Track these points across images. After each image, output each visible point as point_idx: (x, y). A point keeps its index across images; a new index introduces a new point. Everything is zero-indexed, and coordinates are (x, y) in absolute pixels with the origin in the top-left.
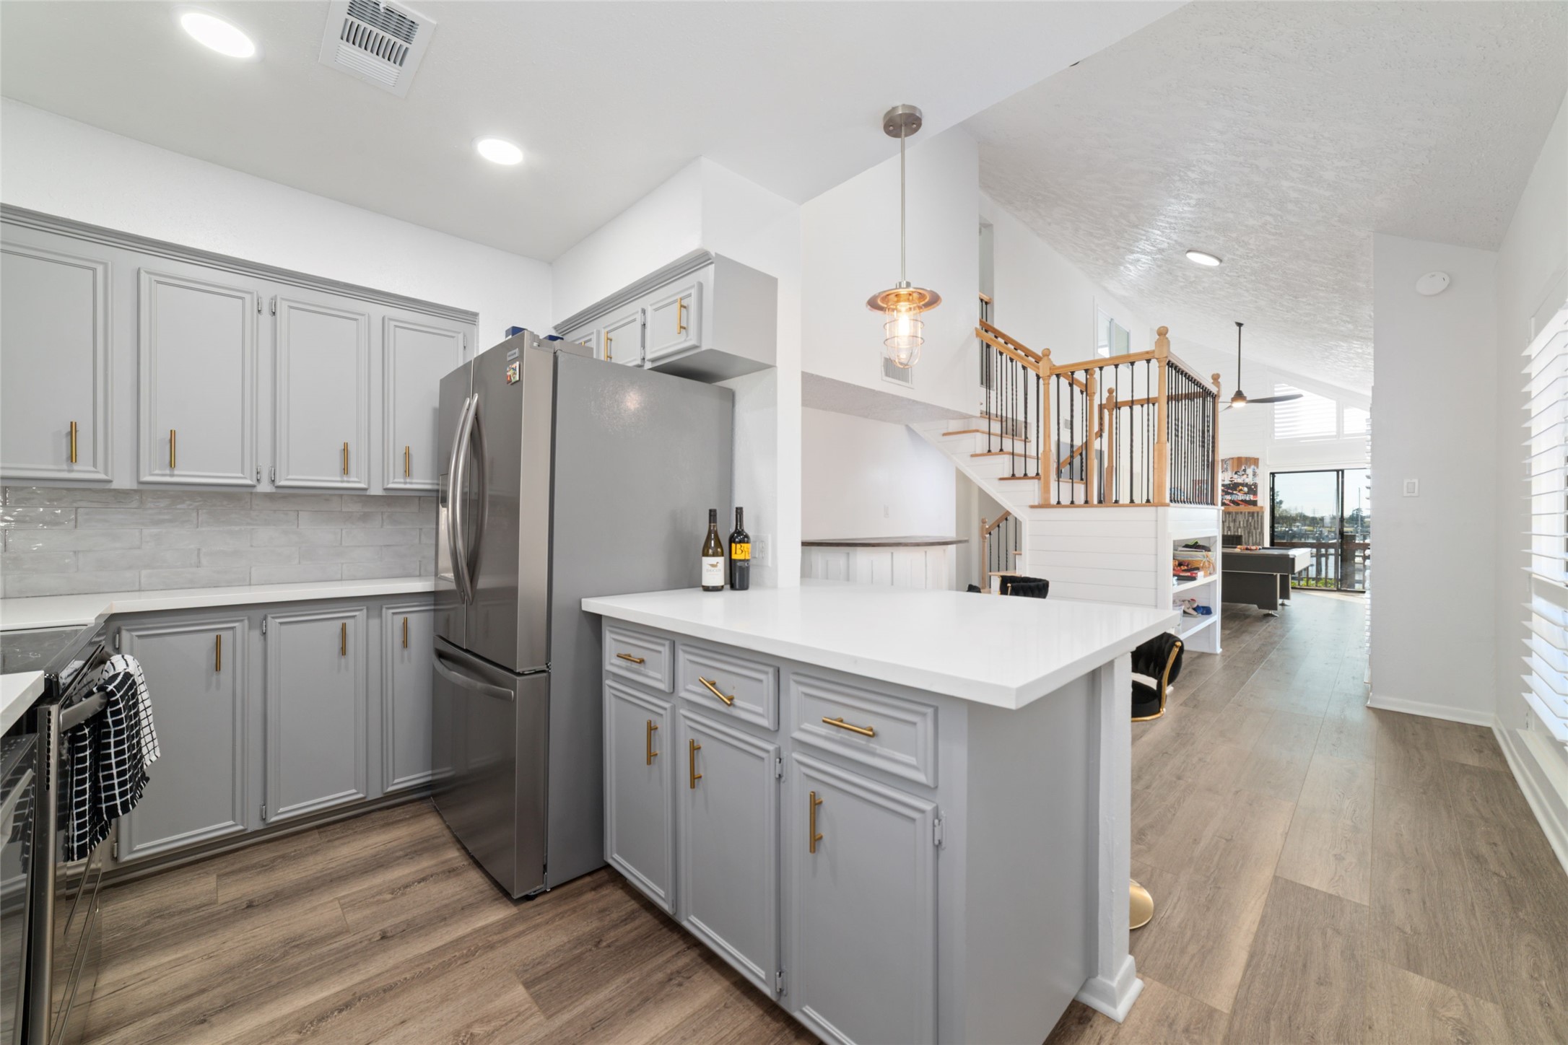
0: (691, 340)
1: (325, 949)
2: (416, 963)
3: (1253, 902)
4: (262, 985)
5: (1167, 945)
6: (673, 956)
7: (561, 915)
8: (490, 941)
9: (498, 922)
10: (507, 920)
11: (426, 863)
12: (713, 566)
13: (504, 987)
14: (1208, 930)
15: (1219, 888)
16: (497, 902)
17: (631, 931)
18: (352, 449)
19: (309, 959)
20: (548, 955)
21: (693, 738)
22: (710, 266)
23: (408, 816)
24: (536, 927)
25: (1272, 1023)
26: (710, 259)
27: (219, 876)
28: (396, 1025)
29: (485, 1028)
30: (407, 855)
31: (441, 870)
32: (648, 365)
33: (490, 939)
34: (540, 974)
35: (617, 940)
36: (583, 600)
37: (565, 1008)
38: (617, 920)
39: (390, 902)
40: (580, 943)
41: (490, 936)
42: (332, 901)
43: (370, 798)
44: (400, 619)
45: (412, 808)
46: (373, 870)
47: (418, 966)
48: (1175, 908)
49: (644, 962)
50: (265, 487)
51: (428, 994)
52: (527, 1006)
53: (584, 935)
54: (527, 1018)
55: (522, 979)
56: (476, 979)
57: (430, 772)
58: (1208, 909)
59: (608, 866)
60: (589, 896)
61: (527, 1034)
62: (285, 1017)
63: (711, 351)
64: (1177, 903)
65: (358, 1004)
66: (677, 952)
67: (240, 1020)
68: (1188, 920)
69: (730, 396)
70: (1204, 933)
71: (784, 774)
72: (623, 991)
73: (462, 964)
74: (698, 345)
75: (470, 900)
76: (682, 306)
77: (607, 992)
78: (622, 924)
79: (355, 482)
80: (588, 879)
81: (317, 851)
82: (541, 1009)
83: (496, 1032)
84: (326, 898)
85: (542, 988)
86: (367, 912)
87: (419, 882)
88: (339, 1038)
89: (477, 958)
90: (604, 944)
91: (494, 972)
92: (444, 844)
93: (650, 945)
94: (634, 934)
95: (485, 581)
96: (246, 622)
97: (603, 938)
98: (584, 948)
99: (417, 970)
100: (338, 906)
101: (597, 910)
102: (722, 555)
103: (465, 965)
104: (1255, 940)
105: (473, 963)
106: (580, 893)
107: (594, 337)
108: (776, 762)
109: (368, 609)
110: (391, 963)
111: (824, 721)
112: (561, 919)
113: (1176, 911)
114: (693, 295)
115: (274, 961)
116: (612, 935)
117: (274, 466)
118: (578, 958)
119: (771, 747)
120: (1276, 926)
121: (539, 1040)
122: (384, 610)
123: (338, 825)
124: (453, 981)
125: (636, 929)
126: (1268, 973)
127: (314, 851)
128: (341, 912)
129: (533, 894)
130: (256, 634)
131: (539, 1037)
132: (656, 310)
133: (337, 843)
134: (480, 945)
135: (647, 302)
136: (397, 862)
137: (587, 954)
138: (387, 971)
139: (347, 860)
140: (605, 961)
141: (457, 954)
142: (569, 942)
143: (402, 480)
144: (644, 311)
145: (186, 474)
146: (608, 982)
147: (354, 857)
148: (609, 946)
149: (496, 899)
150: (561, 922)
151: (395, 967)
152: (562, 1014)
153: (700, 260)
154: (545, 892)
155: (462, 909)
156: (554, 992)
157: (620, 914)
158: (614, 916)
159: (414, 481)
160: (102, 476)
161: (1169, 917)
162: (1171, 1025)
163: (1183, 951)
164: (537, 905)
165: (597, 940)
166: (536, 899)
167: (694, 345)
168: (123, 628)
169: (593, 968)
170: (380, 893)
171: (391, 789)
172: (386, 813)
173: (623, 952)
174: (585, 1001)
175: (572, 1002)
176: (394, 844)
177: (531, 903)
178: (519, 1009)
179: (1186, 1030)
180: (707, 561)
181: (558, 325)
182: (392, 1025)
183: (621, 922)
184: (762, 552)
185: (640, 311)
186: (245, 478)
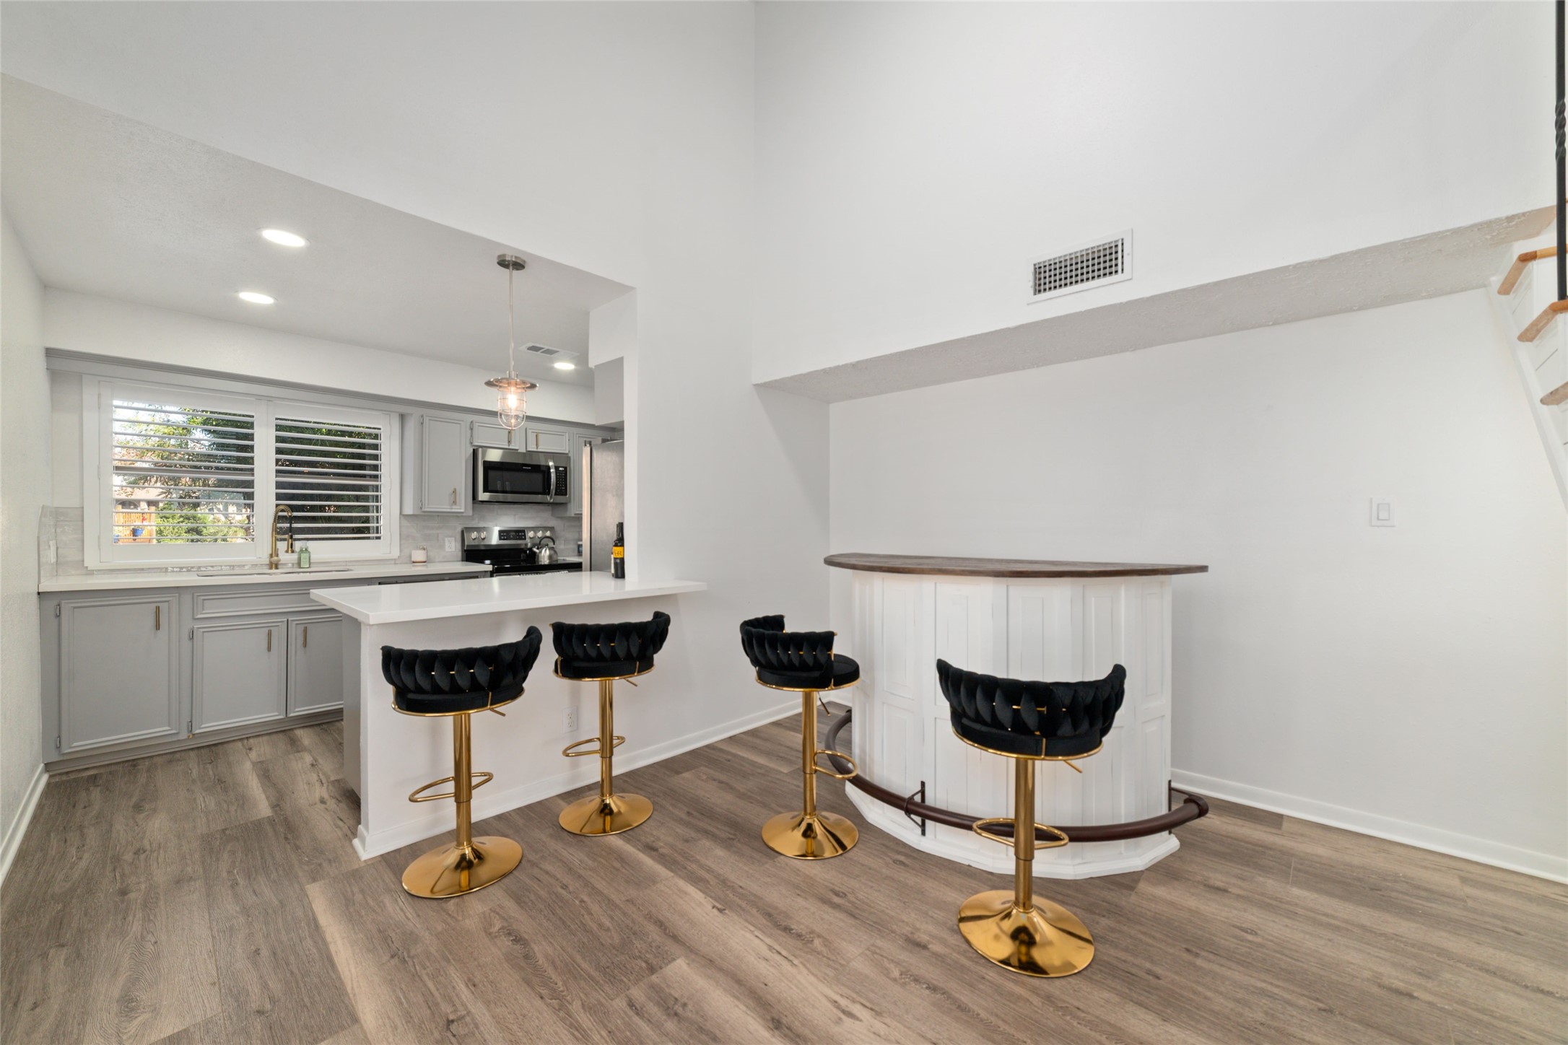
3: (353, 971)
5: (375, 886)
14: (362, 916)
15: (392, 957)
25: (277, 903)
48: (402, 910)
58: (380, 931)
64: (404, 914)
68: (382, 910)
70: (363, 913)
104: (324, 940)
113: (398, 908)
120: (318, 967)
126: (298, 926)
161: (397, 901)
162: (330, 861)
163: (362, 891)
179: (320, 865)
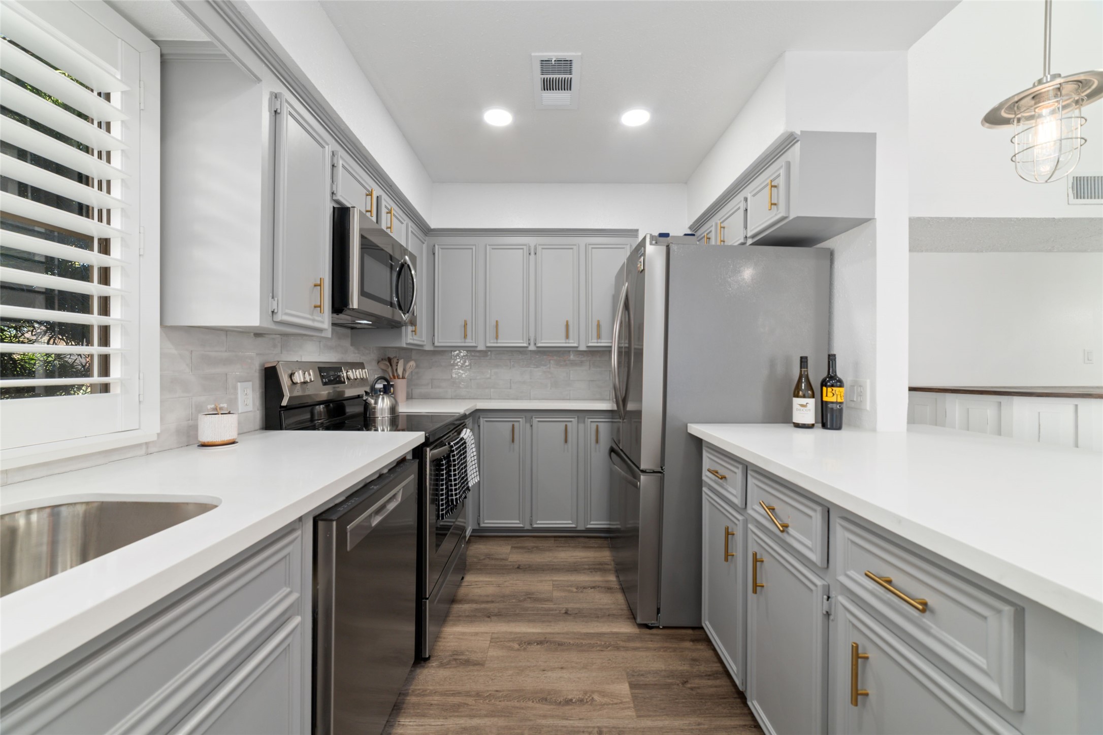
0: (780, 213)
1: (540, 606)
2: (577, 637)
4: (512, 611)
6: (740, 726)
7: (665, 649)
8: (618, 644)
9: (626, 634)
10: (631, 635)
11: (597, 578)
12: (802, 406)
13: (618, 678)
16: (628, 620)
17: (711, 687)
18: (570, 324)
19: (533, 607)
20: (649, 672)
21: (756, 551)
22: (796, 145)
23: (596, 546)
24: (648, 649)
26: (796, 138)
27: (512, 547)
28: (558, 668)
29: (600, 699)
30: (589, 569)
31: (603, 585)
32: (750, 241)
33: (618, 642)
34: (641, 683)
35: (699, 688)
36: (689, 425)
37: (650, 716)
38: (703, 673)
39: (574, 594)
40: (672, 676)
41: (619, 641)
42: (550, 581)
43: (578, 529)
44: (594, 425)
45: (599, 541)
46: (572, 571)
47: (577, 638)
49: (715, 717)
50: (532, 348)
51: (578, 659)
52: (628, 700)
53: (676, 671)
54: (626, 708)
55: (629, 680)
56: (604, 664)
57: (608, 522)
59: (702, 628)
60: (688, 644)
61: (622, 719)
62: (516, 633)
63: (798, 218)
65: (546, 645)
66: (744, 724)
67: (500, 624)
69: (831, 254)
71: (833, 612)
72: (692, 729)
73: (599, 650)
74: (787, 216)
75: (614, 612)
76: (772, 186)
77: (682, 722)
78: (706, 677)
79: (572, 343)
80: (690, 632)
81: (551, 550)
82: (635, 707)
83: (606, 706)
84: (548, 578)
85: (640, 694)
86: (563, 594)
87: (591, 588)
88: (533, 659)
89: (608, 651)
90: (689, 686)
91: (614, 665)
92: (610, 570)
93: (723, 705)
94: (713, 690)
95: (630, 406)
96: (524, 419)
97: (689, 681)
98: (674, 680)
99: (577, 641)
100: (552, 584)
101: (691, 657)
102: (813, 396)
103: (601, 652)
105: (604, 653)
106: (682, 639)
107: (713, 229)
108: (823, 598)
109: (578, 417)
110: (566, 630)
111: (866, 575)
112: (664, 651)
114: (781, 175)
115: (520, 601)
116: (696, 682)
117: (535, 336)
118: (668, 686)
119: (819, 582)
121: (629, 728)
122: (586, 419)
123: (563, 539)
124: (592, 659)
125: (716, 687)
127: (549, 550)
128: (551, 589)
129: (650, 625)
130: (528, 425)
131: (629, 726)
132: (754, 196)
133: (561, 549)
134: (612, 643)
135: (747, 192)
136: (584, 571)
137: (675, 686)
138: (563, 634)
139: (562, 560)
140: (686, 699)
141: (598, 642)
142: (665, 670)
143: (596, 341)
144: (746, 199)
145: (503, 342)
146: (684, 715)
147: (565, 560)
148: (692, 689)
149: (629, 618)
150: (664, 653)
151: (567, 633)
152: (647, 720)
153: (788, 141)
154: (658, 627)
155: (609, 615)
156: (646, 700)
157: (707, 669)
158: (702, 668)
159: (602, 341)
160: (474, 344)
164: (652, 634)
165: (685, 680)
166: (653, 630)
167: (783, 216)
168: (481, 416)
169: (676, 699)
170: (571, 586)
171: (589, 526)
172: (587, 540)
173: (701, 699)
174: (664, 720)
175: (656, 716)
176: (586, 560)
177: (648, 631)
178: (622, 699)
180: (797, 401)
181: (691, 225)
182: (557, 666)
183: (706, 676)
184: (860, 396)
185: (742, 199)
186: (523, 343)
